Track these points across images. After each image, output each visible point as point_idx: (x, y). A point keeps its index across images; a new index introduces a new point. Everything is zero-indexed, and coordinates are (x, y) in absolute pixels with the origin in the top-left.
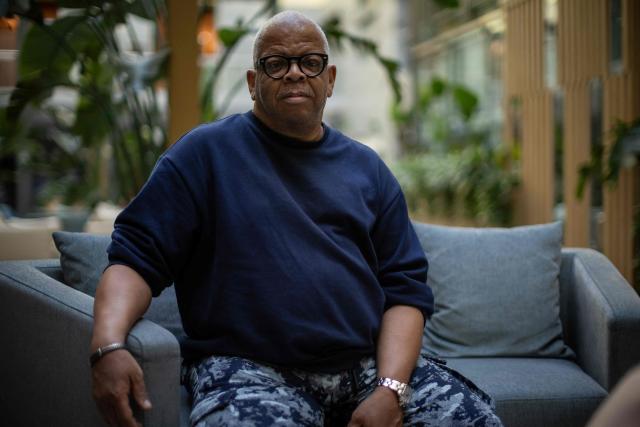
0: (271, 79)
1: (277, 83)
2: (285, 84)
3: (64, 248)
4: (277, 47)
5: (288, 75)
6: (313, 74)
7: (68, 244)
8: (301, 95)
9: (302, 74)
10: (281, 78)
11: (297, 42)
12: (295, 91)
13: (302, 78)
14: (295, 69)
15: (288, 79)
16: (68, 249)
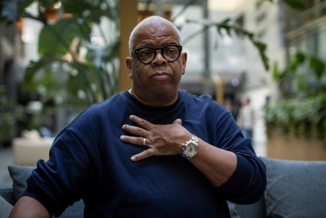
0: (143, 64)
1: (147, 66)
2: (153, 67)
3: (15, 177)
4: (146, 40)
5: (154, 61)
6: (172, 60)
7: (17, 174)
8: (164, 74)
9: (164, 60)
10: (150, 63)
11: (160, 37)
12: (160, 72)
13: (164, 63)
14: (159, 56)
15: (155, 63)
16: (18, 178)
